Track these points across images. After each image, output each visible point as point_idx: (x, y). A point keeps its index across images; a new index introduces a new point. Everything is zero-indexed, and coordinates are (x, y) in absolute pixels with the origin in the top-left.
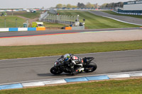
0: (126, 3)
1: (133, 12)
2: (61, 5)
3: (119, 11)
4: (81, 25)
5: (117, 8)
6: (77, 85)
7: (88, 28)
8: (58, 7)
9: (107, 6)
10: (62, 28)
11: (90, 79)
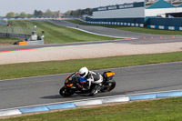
0: (96, 10)
1: (105, 20)
2: (12, 13)
3: (87, 19)
4: (39, 38)
5: (85, 16)
6: (35, 116)
7: (48, 43)
8: (9, 16)
9: (72, 14)
10: (15, 44)
11: (51, 108)
